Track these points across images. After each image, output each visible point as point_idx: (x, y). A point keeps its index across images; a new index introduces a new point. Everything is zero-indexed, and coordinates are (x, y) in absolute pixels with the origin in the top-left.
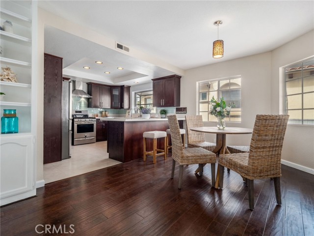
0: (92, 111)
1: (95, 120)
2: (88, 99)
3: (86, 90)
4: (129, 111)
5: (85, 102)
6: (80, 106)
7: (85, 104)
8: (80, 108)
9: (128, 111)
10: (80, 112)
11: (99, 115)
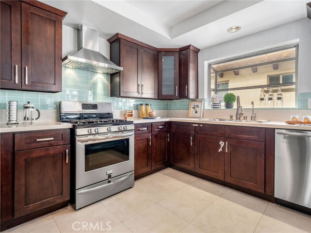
0: (120, 104)
1: (132, 127)
2: (112, 76)
3: (106, 53)
4: (196, 104)
5: (104, 84)
6: (94, 94)
7: (105, 89)
8: (94, 98)
9: (193, 104)
10: (95, 107)
11: (134, 112)
